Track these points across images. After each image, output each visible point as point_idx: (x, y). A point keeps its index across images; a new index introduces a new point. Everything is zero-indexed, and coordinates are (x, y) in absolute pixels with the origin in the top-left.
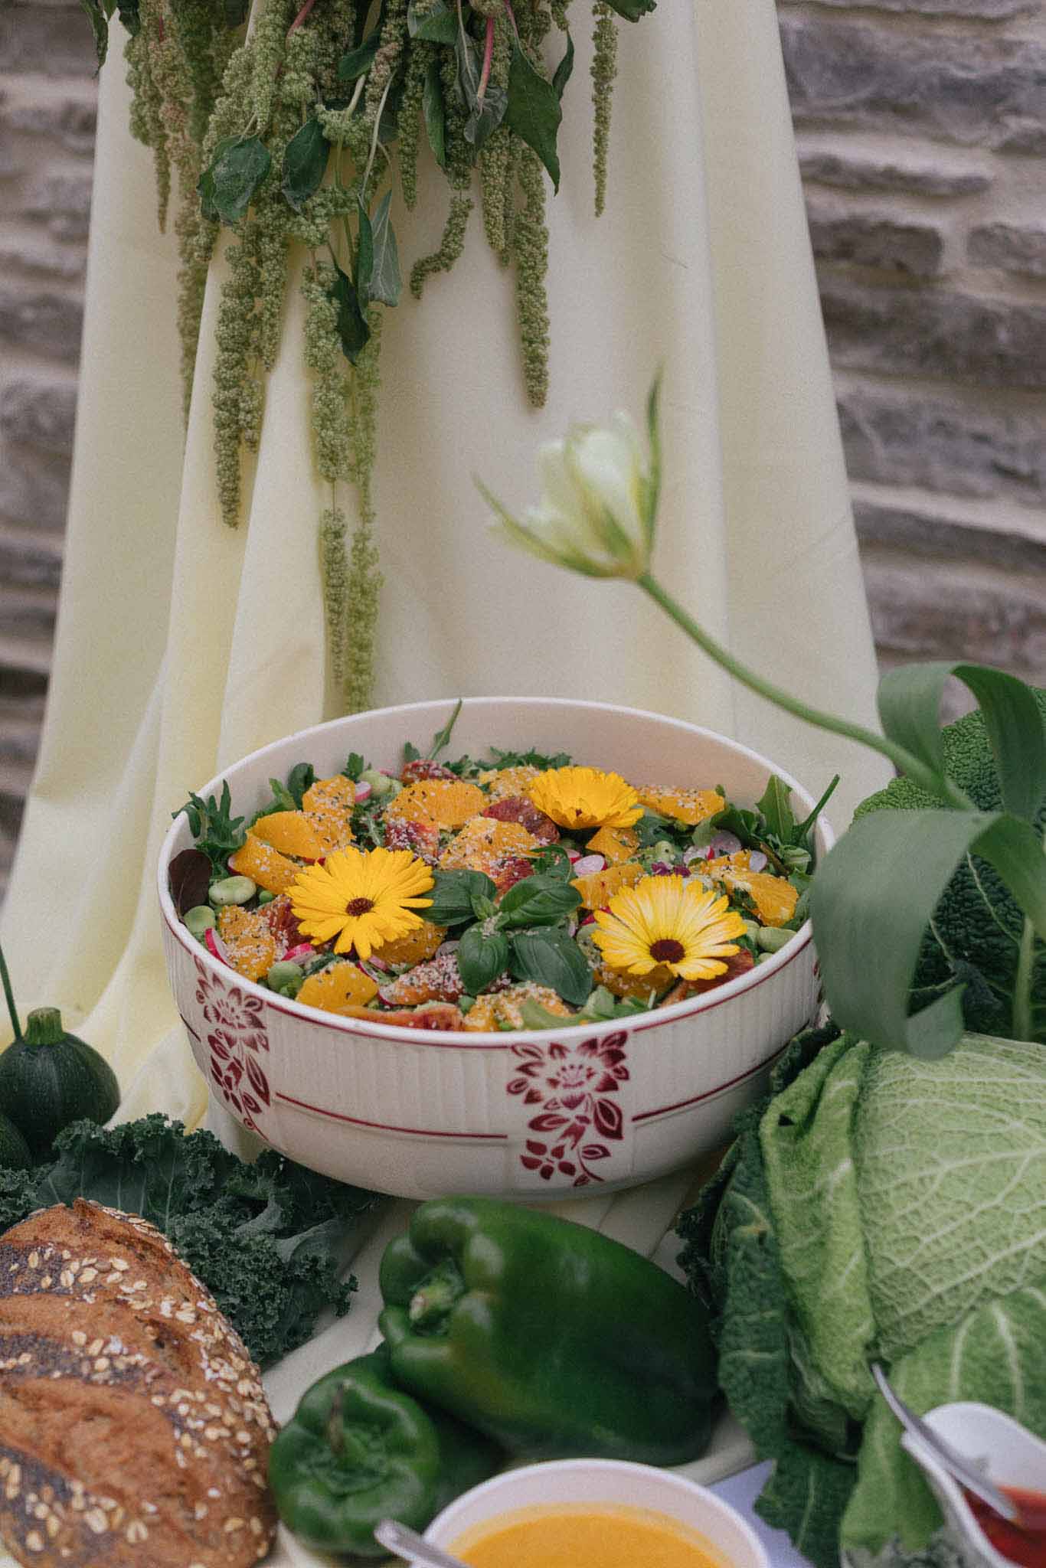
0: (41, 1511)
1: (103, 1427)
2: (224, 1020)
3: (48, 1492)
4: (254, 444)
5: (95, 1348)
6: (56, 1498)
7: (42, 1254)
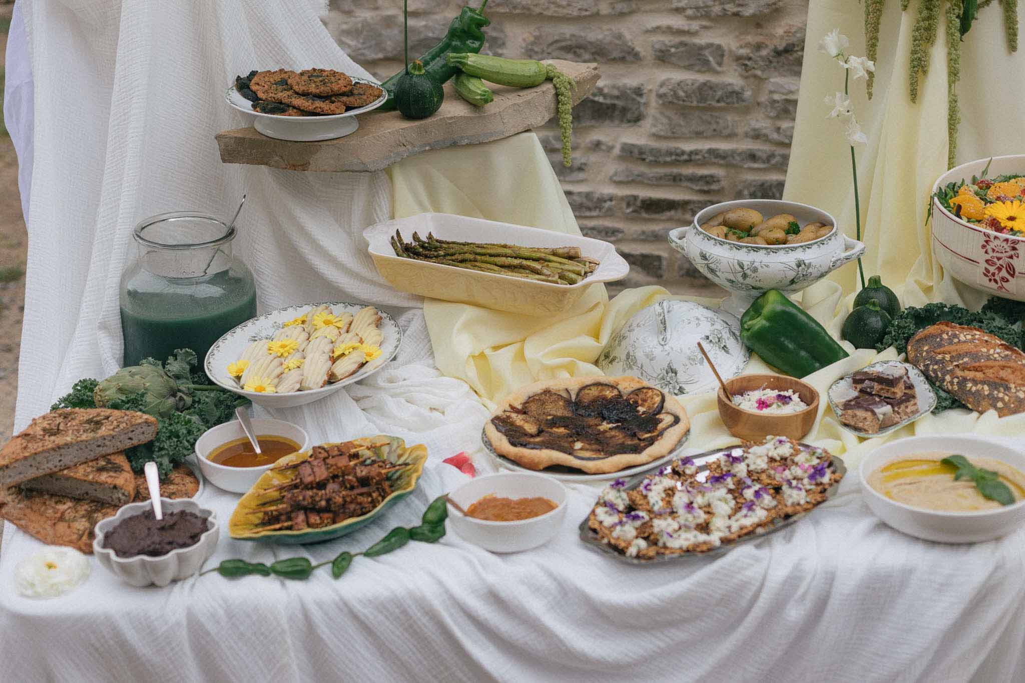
0: (1001, 395)
1: (1009, 370)
2: (998, 252)
3: (1002, 389)
4: (925, 72)
5: (992, 351)
6: (1005, 390)
7: (947, 334)
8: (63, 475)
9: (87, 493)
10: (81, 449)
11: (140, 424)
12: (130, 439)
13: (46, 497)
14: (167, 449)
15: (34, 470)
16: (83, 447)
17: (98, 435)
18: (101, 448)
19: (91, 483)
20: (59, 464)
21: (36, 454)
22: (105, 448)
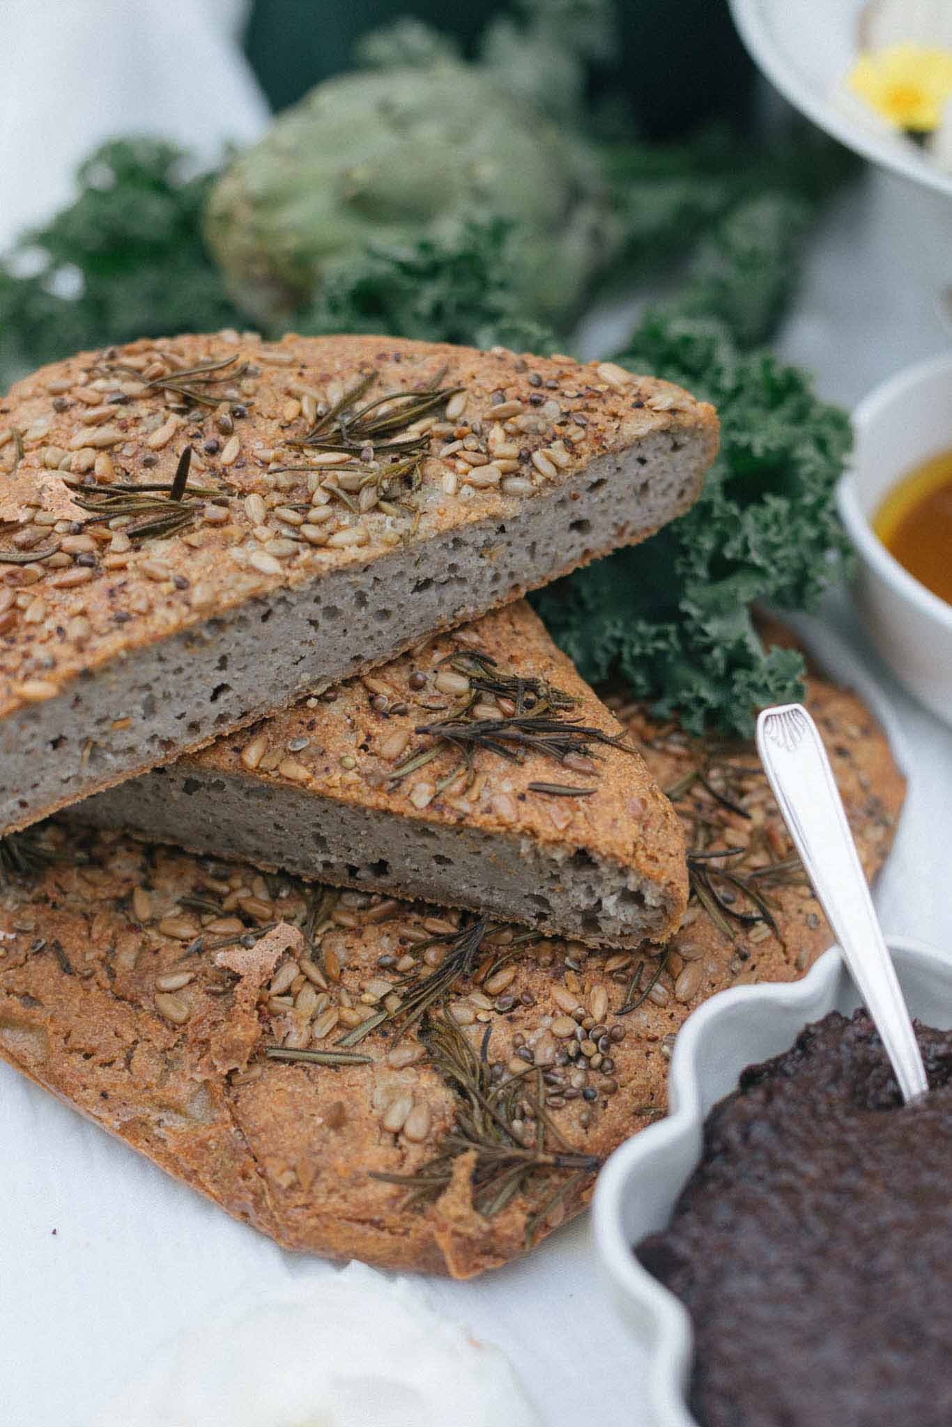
8: (242, 777)
9: (381, 868)
10: (331, 612)
11: (639, 442)
12: (580, 525)
13: (125, 865)
14: (760, 571)
15: (73, 762)
16: (345, 603)
17: (426, 526)
18: (431, 595)
19: (422, 828)
20: (214, 709)
21: (86, 675)
22: (452, 593)
